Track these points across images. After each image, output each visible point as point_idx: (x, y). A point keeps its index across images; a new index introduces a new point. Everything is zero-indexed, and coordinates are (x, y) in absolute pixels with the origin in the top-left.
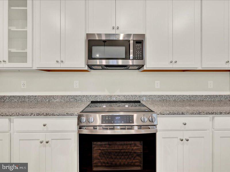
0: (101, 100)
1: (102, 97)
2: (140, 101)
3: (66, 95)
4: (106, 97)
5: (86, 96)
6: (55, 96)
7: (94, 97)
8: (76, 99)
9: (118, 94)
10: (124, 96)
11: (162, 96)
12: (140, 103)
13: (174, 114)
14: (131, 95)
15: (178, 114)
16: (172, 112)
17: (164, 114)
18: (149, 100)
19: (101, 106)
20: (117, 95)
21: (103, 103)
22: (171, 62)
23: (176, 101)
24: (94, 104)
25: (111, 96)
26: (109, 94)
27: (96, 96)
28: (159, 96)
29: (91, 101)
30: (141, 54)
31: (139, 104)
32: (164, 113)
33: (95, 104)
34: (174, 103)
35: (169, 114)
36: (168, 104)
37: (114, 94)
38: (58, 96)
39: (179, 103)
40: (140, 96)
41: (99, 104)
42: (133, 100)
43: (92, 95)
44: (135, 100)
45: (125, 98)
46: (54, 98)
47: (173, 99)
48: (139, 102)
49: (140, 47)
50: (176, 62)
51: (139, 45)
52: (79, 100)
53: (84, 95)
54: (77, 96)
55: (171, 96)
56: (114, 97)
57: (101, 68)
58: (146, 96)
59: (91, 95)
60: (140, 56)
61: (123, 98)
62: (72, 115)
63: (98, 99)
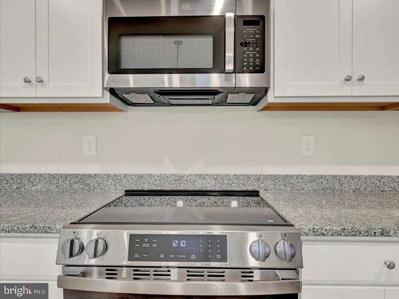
0: (154, 188)
1: (157, 178)
2: (258, 192)
3: (62, 173)
4: (165, 179)
5: (115, 175)
6: (35, 175)
7: (134, 177)
8: (88, 185)
9: (199, 173)
10: (215, 177)
11: (321, 177)
12: (258, 196)
13: (355, 233)
14: (235, 175)
15: (367, 233)
16: (349, 227)
17: (323, 234)
18: (283, 187)
19: (153, 202)
20: (197, 175)
21: (160, 195)
22: (348, 79)
23: (361, 193)
24: (135, 197)
25: (179, 178)
26: (176, 172)
27: (140, 177)
28: (313, 179)
29: (128, 189)
30: (258, 55)
31: (256, 198)
32: (323, 231)
33: (138, 197)
34: (354, 198)
35: (339, 235)
36: (337, 199)
37: (187, 173)
38: (41, 175)
39: (369, 197)
40: (258, 178)
41: (147, 197)
42: (240, 189)
43: (130, 173)
44: (244, 188)
45: (219, 182)
46: (31, 180)
47: (353, 187)
48: (255, 193)
49: (257, 36)
50: (362, 79)
51: (251, 29)
52: (96, 186)
53: (107, 173)
54: (90, 176)
55: (346, 177)
56: (189, 178)
57: (153, 102)
58: (275, 178)
59: (126, 173)
60: (254, 63)
61: (213, 182)
62: (47, 230)
63: (147, 184)
